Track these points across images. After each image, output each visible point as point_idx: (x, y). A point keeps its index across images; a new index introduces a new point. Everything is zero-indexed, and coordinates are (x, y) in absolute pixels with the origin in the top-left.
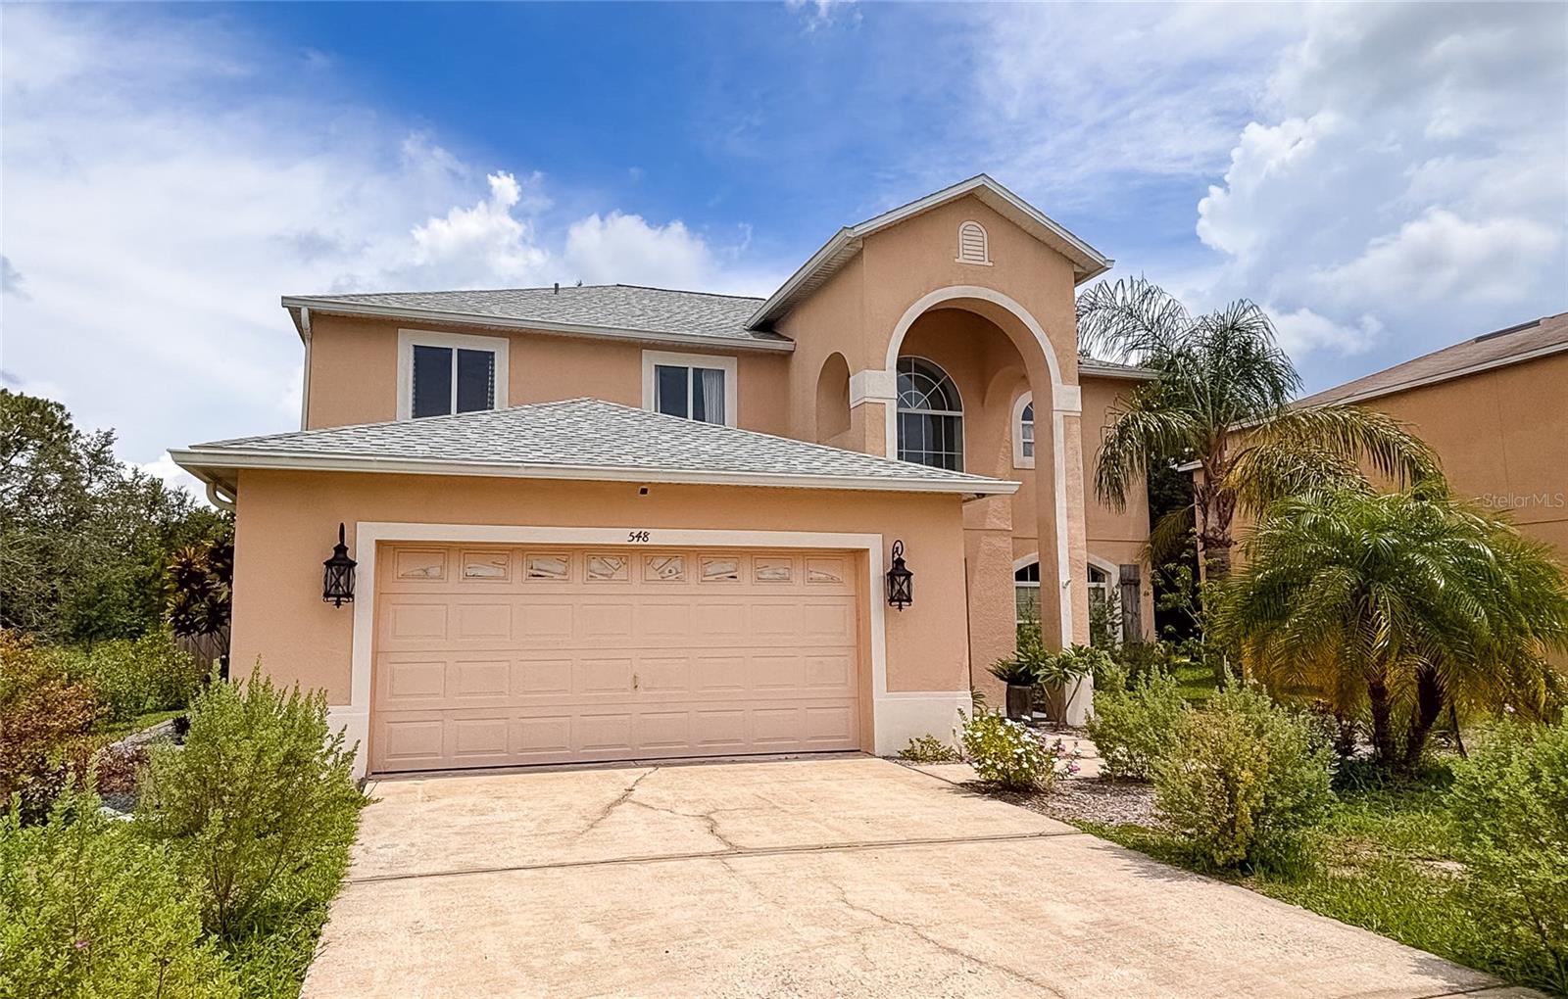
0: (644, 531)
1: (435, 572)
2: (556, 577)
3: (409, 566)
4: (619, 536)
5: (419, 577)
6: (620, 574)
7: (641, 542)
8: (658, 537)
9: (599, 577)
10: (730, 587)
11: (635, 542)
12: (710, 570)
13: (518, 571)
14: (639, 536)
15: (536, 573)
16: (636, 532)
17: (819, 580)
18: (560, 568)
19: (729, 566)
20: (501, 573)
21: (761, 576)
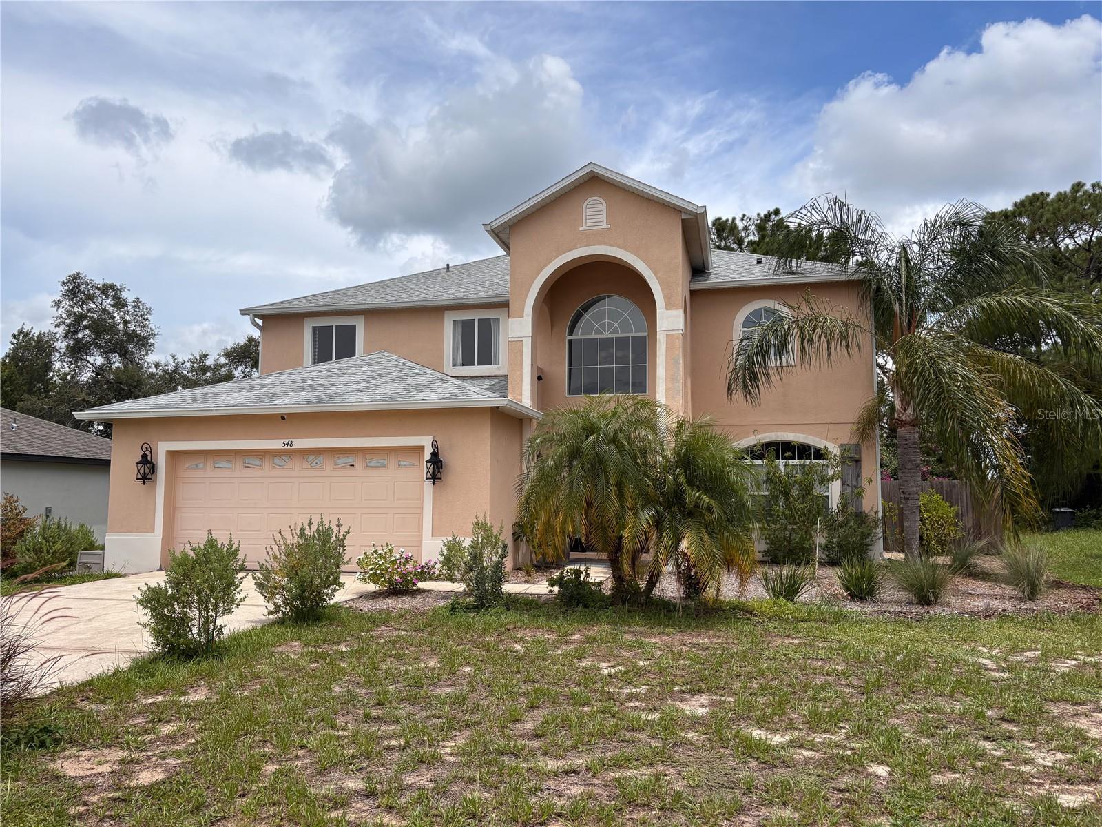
0: (291, 440)
1: (201, 466)
2: (257, 467)
3: (189, 463)
4: (277, 444)
5: (194, 469)
6: (290, 465)
7: (289, 447)
8: (299, 444)
9: (279, 467)
10: (351, 471)
11: (285, 447)
12: (339, 461)
13: (238, 465)
14: (288, 444)
15: (247, 465)
16: (286, 441)
17: (405, 466)
18: (258, 463)
19: (350, 460)
20: (230, 466)
21: (369, 464)
